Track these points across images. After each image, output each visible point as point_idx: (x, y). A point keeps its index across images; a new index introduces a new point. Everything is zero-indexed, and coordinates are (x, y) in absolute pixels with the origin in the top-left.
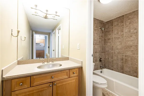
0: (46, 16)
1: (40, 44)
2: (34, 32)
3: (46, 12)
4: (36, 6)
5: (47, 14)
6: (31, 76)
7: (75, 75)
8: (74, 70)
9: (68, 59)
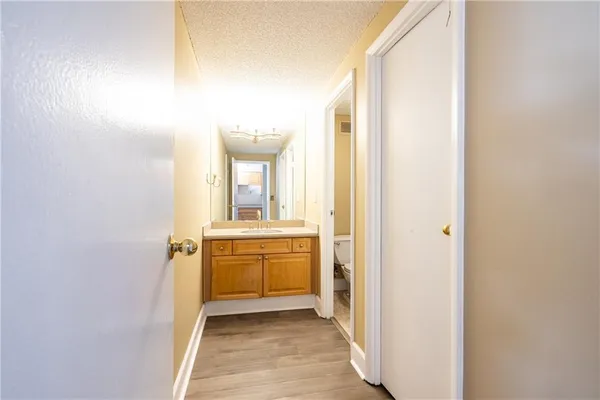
0: (255, 139)
2: (233, 158)
5: (256, 136)
6: (232, 240)
7: (304, 249)
8: (301, 240)
9: (303, 225)
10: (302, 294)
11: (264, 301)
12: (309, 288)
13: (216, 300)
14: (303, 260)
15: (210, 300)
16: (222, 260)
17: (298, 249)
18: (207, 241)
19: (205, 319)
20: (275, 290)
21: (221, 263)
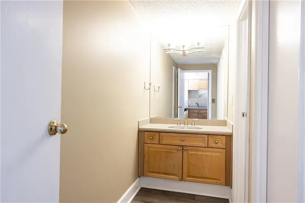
0: (184, 53)
1: (201, 92)
2: (179, 69)
3: (182, 49)
4: (169, 45)
5: (184, 51)
6: (159, 132)
7: (220, 145)
8: (216, 137)
9: (226, 125)
10: (216, 184)
11: (183, 184)
12: (223, 180)
13: (147, 176)
14: (218, 154)
15: (143, 176)
16: (152, 147)
17: (214, 145)
18: (141, 132)
19: (139, 188)
20: (193, 177)
21: (151, 149)
